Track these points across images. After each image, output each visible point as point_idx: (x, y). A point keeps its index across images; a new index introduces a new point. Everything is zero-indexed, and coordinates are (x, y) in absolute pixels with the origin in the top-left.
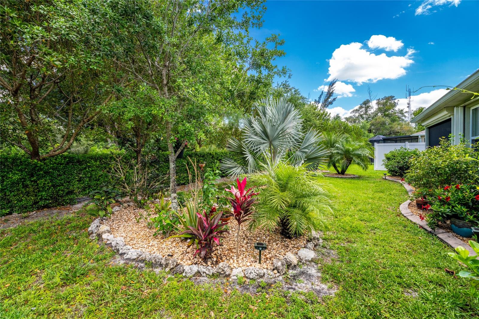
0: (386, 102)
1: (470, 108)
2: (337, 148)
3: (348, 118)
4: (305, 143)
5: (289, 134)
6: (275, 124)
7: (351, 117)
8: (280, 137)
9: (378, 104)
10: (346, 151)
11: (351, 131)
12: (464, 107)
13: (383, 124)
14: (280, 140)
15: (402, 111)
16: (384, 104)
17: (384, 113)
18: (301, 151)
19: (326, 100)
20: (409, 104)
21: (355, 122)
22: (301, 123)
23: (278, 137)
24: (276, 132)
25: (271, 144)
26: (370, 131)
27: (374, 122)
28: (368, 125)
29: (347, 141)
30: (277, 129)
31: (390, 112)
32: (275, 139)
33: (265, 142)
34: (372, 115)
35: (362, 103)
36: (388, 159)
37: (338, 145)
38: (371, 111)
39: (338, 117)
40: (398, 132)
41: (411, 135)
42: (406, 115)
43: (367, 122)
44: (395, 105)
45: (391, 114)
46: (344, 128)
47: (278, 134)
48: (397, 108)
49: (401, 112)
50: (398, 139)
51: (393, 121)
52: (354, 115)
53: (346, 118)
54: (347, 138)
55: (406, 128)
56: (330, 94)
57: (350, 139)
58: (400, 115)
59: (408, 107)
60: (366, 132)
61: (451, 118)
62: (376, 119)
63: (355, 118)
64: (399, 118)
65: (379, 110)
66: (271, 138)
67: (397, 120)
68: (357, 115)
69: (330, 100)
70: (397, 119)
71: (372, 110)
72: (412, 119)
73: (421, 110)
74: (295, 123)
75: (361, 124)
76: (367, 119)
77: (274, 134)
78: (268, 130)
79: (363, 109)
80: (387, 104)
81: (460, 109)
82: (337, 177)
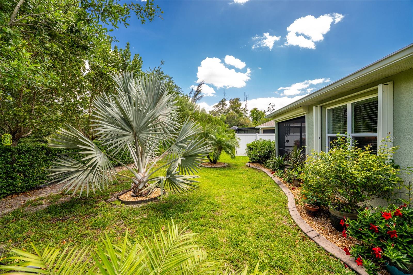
4: (182, 135)
5: (162, 123)
6: (141, 109)
7: (213, 111)
8: (149, 127)
9: (231, 102)
10: (218, 142)
12: (321, 107)
13: (234, 117)
14: (150, 131)
16: (234, 103)
17: (234, 109)
18: (177, 145)
19: (195, 96)
20: (246, 105)
21: (215, 115)
22: (177, 111)
23: (145, 127)
24: (142, 120)
25: (135, 136)
26: (226, 122)
27: (228, 116)
28: (225, 118)
30: (144, 116)
31: (238, 109)
32: (141, 130)
33: (126, 133)
34: (227, 111)
35: (220, 101)
36: (251, 149)
37: (213, 136)
38: (226, 108)
39: (203, 110)
40: (243, 124)
43: (224, 116)
44: (240, 105)
45: (239, 111)
46: (209, 119)
47: (146, 123)
49: (244, 110)
51: (240, 116)
53: (210, 112)
54: (219, 129)
56: (198, 92)
57: (221, 130)
58: (244, 112)
60: (224, 123)
61: (305, 116)
62: (229, 114)
63: (215, 112)
65: (231, 107)
66: (135, 128)
67: (242, 116)
68: (217, 109)
69: (198, 96)
70: (242, 114)
71: (227, 106)
75: (220, 117)
76: (224, 113)
77: (141, 123)
78: (131, 116)
79: (221, 105)
80: (236, 103)
81: (319, 108)
82: (210, 166)
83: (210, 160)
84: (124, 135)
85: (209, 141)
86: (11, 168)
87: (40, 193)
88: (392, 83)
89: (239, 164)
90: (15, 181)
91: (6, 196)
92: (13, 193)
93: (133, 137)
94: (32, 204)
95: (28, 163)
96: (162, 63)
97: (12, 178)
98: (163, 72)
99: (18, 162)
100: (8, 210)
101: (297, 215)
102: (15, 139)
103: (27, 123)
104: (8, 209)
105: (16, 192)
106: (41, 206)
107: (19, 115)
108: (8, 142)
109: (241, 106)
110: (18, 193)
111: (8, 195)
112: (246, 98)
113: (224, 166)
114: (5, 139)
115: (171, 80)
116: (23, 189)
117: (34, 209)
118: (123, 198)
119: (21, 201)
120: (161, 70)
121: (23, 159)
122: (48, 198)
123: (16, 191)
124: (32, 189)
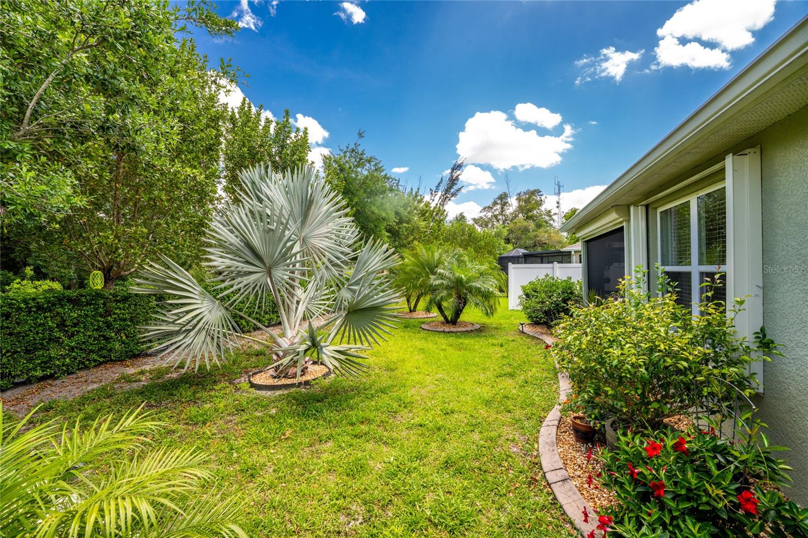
0: (529, 198)
1: (656, 209)
2: (442, 276)
3: (478, 219)
4: (359, 271)
7: (481, 218)
8: (287, 259)
9: (519, 199)
10: (457, 281)
11: (481, 240)
12: (647, 206)
13: (526, 230)
15: (550, 211)
16: (527, 201)
17: (526, 214)
18: (349, 289)
19: (447, 191)
20: (558, 203)
21: (486, 226)
23: (282, 258)
24: (278, 246)
25: (270, 273)
26: (508, 241)
27: (514, 228)
28: (505, 233)
29: (460, 262)
31: (535, 212)
33: (252, 269)
34: (510, 217)
35: (497, 197)
36: (527, 295)
37: (442, 271)
38: (510, 210)
39: (461, 218)
40: (546, 243)
41: (562, 250)
42: (555, 217)
43: (504, 228)
44: (540, 203)
45: (536, 216)
46: (469, 236)
48: (543, 208)
49: (548, 213)
50: (544, 255)
51: (539, 226)
52: (485, 216)
53: (475, 221)
54: (461, 256)
55: (555, 238)
56: (453, 181)
57: (466, 258)
58: (547, 218)
59: (558, 207)
60: (503, 242)
61: (623, 227)
62: (516, 223)
63: (486, 220)
64: (546, 222)
65: (521, 209)
66: (267, 261)
67: (543, 226)
68: (490, 215)
69: (452, 190)
70: (544, 223)
71: (511, 208)
72: (563, 224)
73: (574, 211)
74: (331, 226)
75: (495, 230)
76: (504, 223)
77: (276, 251)
79: (499, 207)
80: (530, 201)
81: (641, 211)
82: (441, 330)
83: (445, 317)
84: (251, 273)
85: (435, 280)
86: (105, 323)
87: (145, 364)
88: (758, 150)
89: (506, 326)
90: (110, 343)
91: (98, 364)
92: (108, 361)
93: (265, 276)
94: (127, 379)
95: (127, 316)
96: (361, 135)
97: (107, 339)
98: (365, 152)
99: (115, 314)
100: (95, 386)
101: (550, 436)
102: (107, 279)
103: (119, 255)
104: (95, 384)
105: (112, 360)
106: (137, 383)
107: (106, 243)
108: (97, 284)
109: (541, 205)
110: (115, 361)
111: (101, 363)
112: (559, 187)
113: (469, 329)
114: (94, 279)
115: (379, 166)
116: (121, 356)
117: (127, 387)
118: (259, 380)
119: (117, 373)
120: (360, 150)
121: (120, 309)
122: (151, 372)
123: (111, 358)
124: (135, 356)
